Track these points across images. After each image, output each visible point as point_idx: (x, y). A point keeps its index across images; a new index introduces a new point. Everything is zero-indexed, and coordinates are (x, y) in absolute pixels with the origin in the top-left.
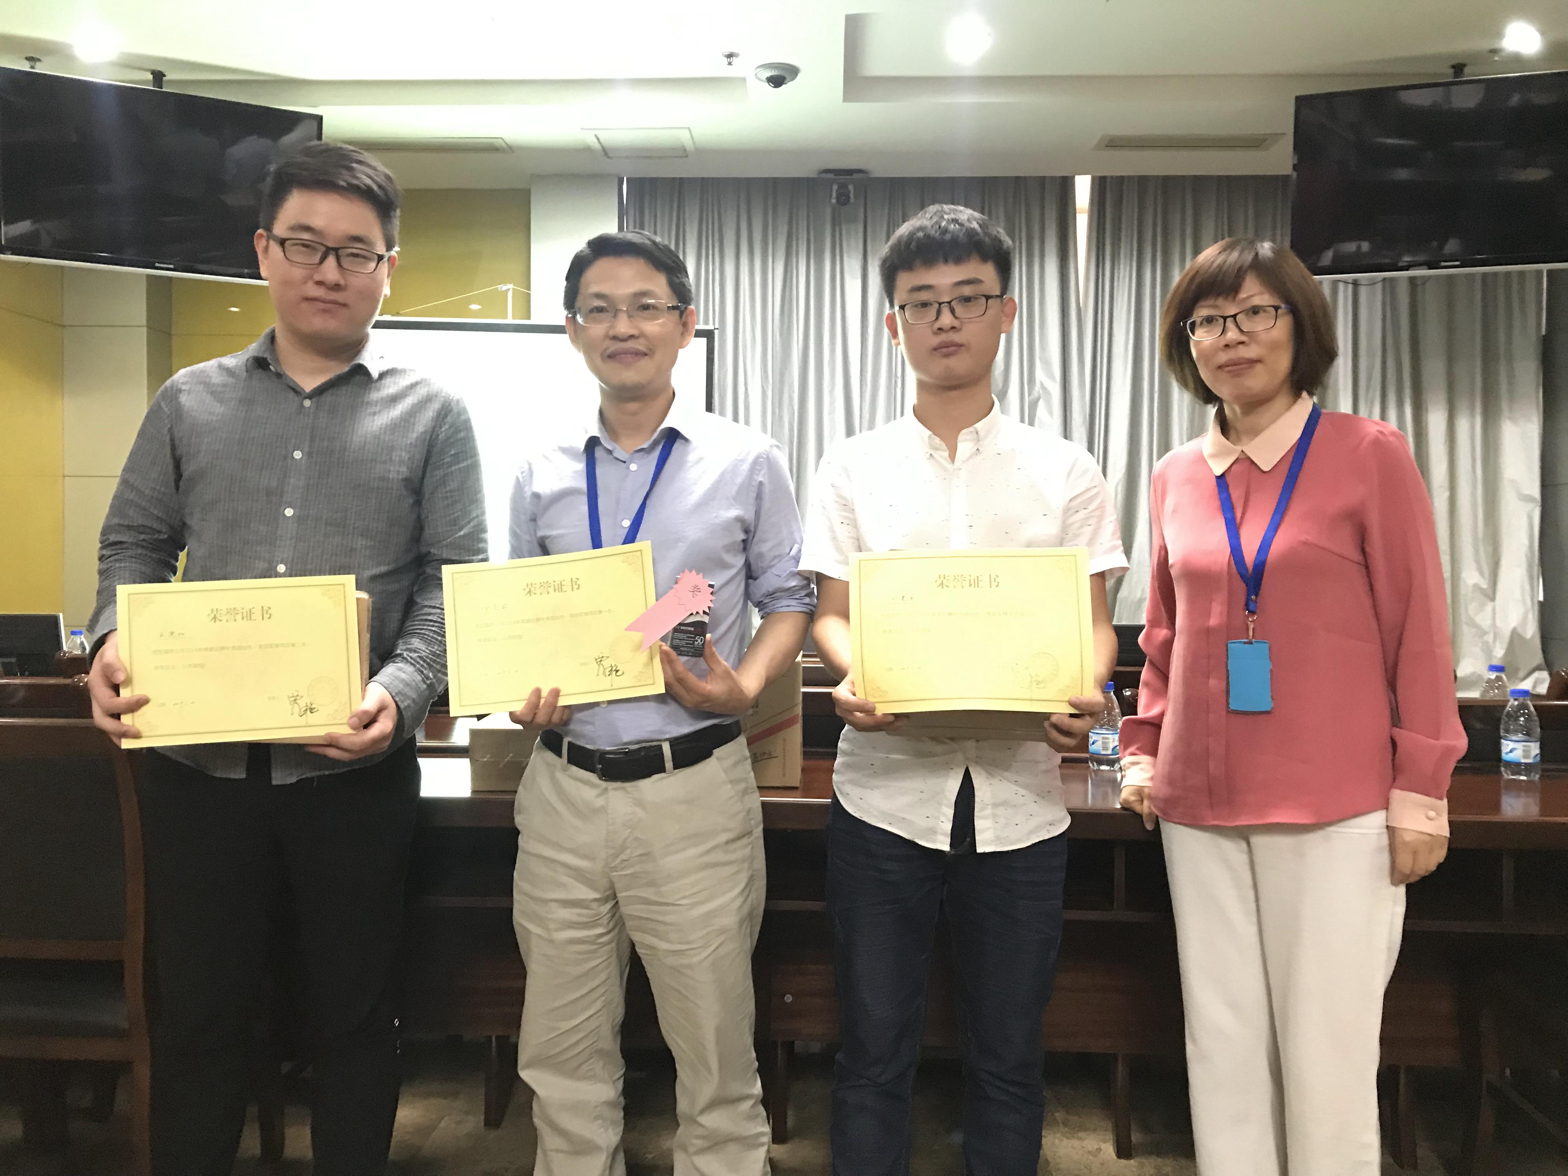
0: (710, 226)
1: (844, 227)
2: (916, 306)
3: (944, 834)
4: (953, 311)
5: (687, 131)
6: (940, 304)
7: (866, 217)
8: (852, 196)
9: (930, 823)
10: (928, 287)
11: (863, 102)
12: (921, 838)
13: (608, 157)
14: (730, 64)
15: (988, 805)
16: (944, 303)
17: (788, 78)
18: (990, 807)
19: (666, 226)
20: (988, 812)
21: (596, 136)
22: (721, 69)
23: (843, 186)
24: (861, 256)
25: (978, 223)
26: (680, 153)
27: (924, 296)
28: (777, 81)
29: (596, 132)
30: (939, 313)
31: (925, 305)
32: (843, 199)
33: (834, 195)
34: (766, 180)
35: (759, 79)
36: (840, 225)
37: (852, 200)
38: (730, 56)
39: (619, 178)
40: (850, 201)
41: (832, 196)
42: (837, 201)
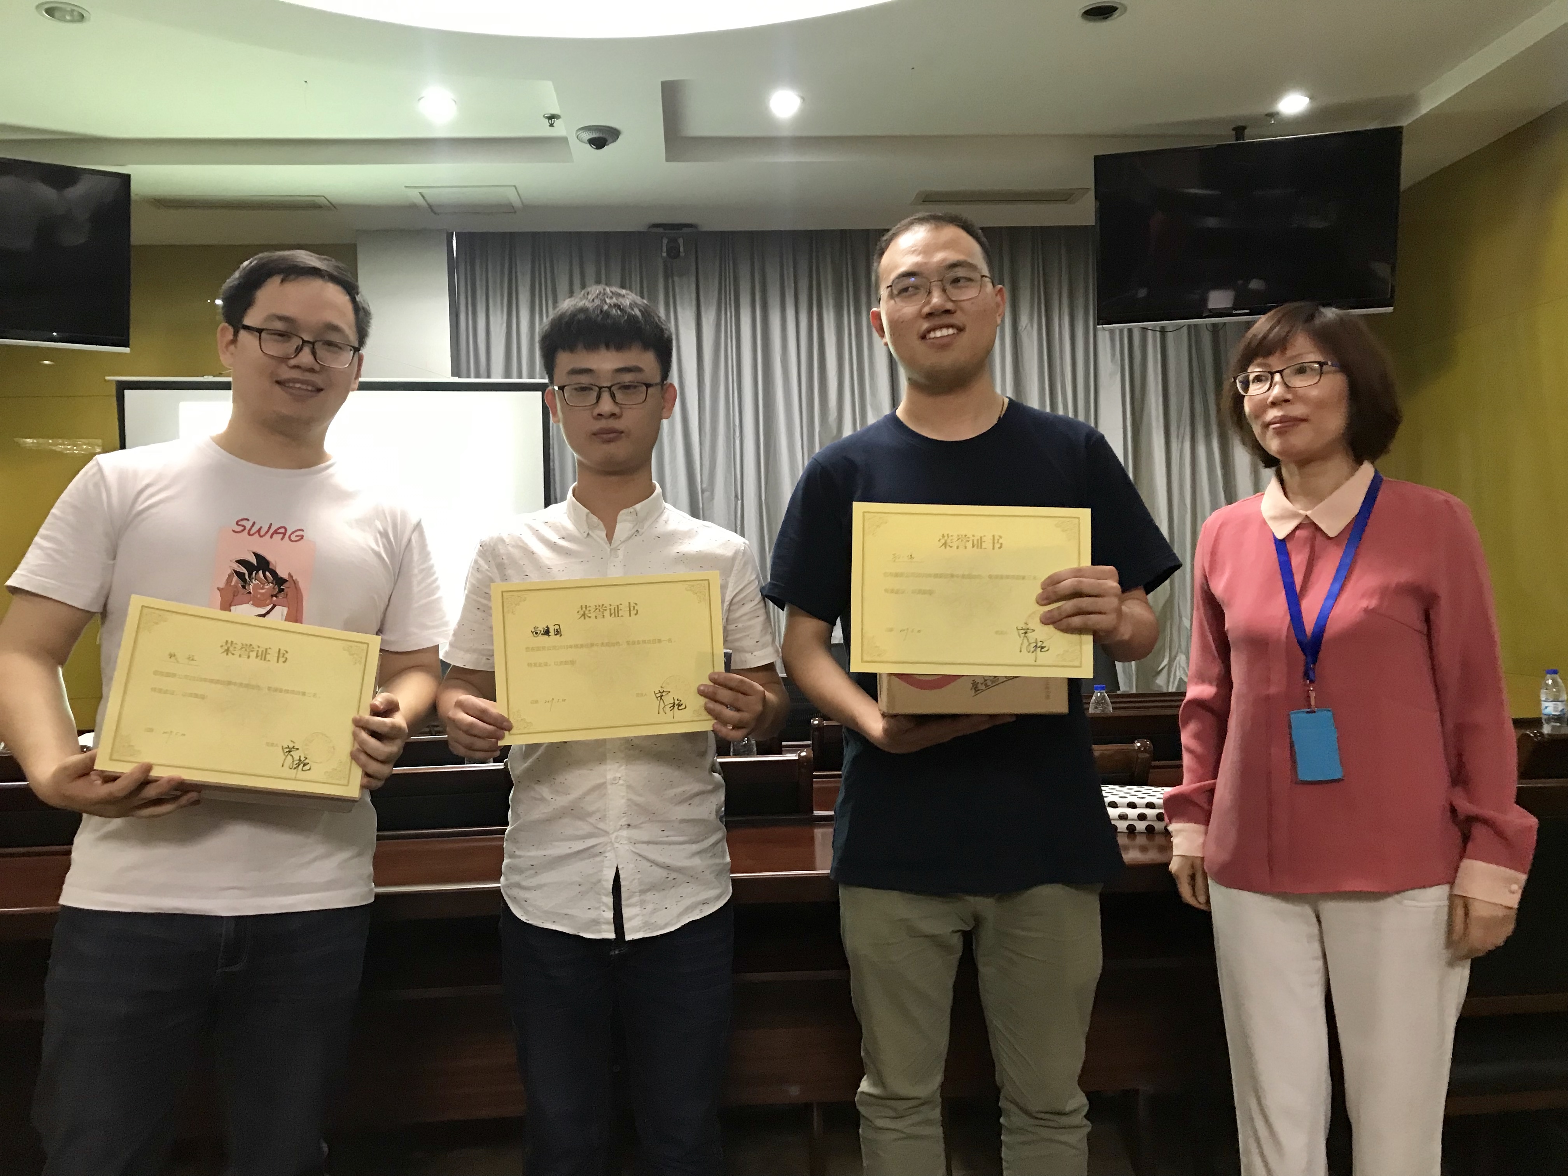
0: (543, 280)
1: (676, 279)
2: (576, 389)
3: (608, 923)
4: (613, 396)
5: (514, 188)
6: (600, 388)
7: (697, 268)
8: (682, 249)
9: (593, 914)
10: (588, 371)
11: (683, 161)
12: (585, 931)
13: (435, 213)
14: (551, 125)
15: (636, 892)
16: (604, 387)
17: (609, 140)
18: (637, 894)
19: (498, 281)
20: (635, 899)
21: (420, 193)
22: (543, 130)
23: (673, 241)
24: (694, 308)
25: (640, 310)
26: (508, 209)
27: (584, 380)
28: (598, 143)
29: (421, 190)
30: (599, 397)
31: (584, 389)
32: (674, 253)
33: (665, 249)
34: (597, 234)
35: (582, 141)
36: (672, 278)
37: (682, 254)
38: (552, 117)
39: (447, 233)
40: (681, 254)
41: (662, 250)
42: (667, 254)
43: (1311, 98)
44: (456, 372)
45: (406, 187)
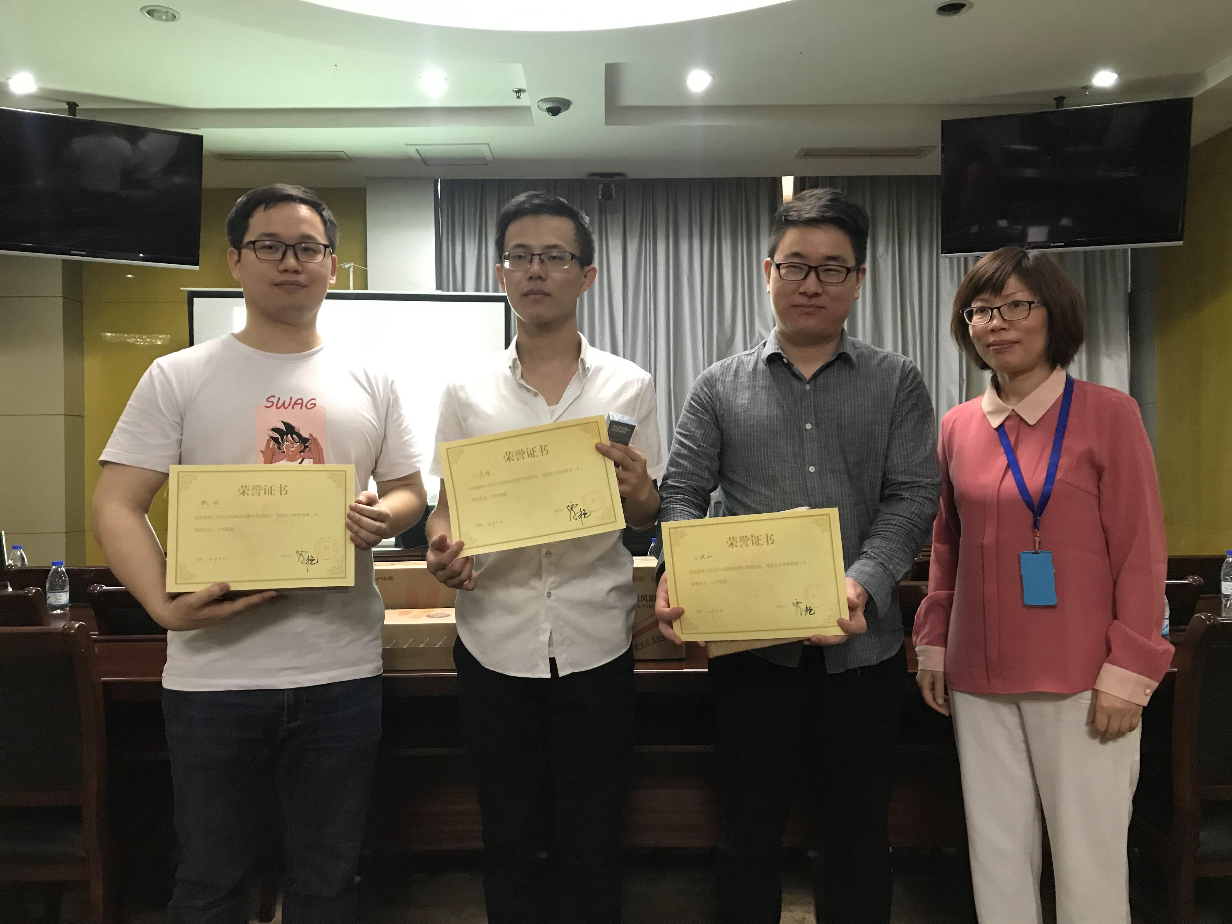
1: (609, 217)
5: (487, 146)
7: (625, 208)
8: (614, 193)
11: (620, 125)
13: (426, 165)
14: (518, 97)
17: (563, 109)
19: (472, 217)
21: (416, 150)
22: (513, 101)
23: (607, 186)
24: (621, 239)
26: (482, 161)
28: (554, 111)
29: (417, 147)
32: (607, 195)
33: (600, 193)
34: (548, 181)
35: (541, 109)
36: (605, 214)
38: (519, 91)
39: (435, 180)
40: (613, 196)
41: (598, 193)
42: (602, 197)
43: (1120, 75)
44: (439, 287)
45: (406, 144)
